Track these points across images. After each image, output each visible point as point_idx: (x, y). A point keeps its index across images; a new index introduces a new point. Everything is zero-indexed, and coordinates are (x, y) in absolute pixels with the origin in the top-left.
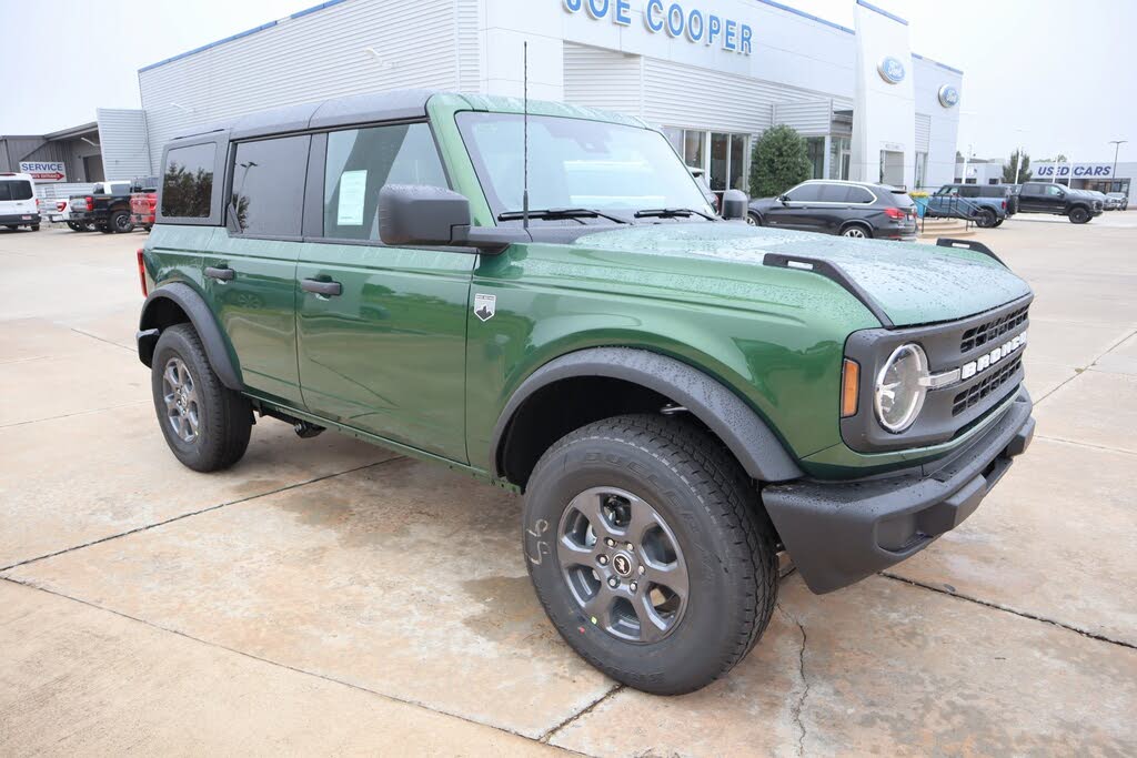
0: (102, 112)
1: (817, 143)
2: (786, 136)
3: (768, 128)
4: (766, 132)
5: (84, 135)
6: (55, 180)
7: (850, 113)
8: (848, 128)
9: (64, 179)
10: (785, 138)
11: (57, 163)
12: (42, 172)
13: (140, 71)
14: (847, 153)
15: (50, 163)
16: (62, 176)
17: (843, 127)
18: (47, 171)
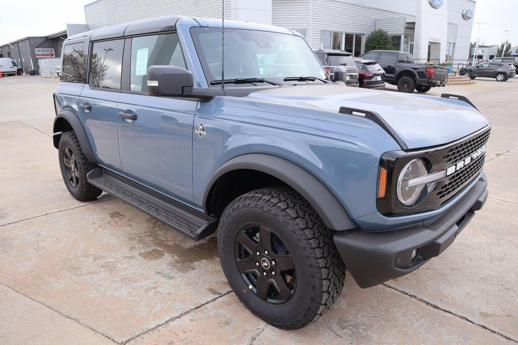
0: (68, 25)
1: (398, 38)
2: (382, 35)
3: (373, 31)
4: (372, 33)
5: (62, 36)
6: (50, 57)
7: (414, 23)
8: (412, 31)
9: (54, 56)
10: (381, 36)
11: (51, 49)
12: (45, 53)
13: (85, 6)
14: (412, 43)
15: (48, 49)
16: (53, 55)
17: (410, 30)
18: (47, 53)
